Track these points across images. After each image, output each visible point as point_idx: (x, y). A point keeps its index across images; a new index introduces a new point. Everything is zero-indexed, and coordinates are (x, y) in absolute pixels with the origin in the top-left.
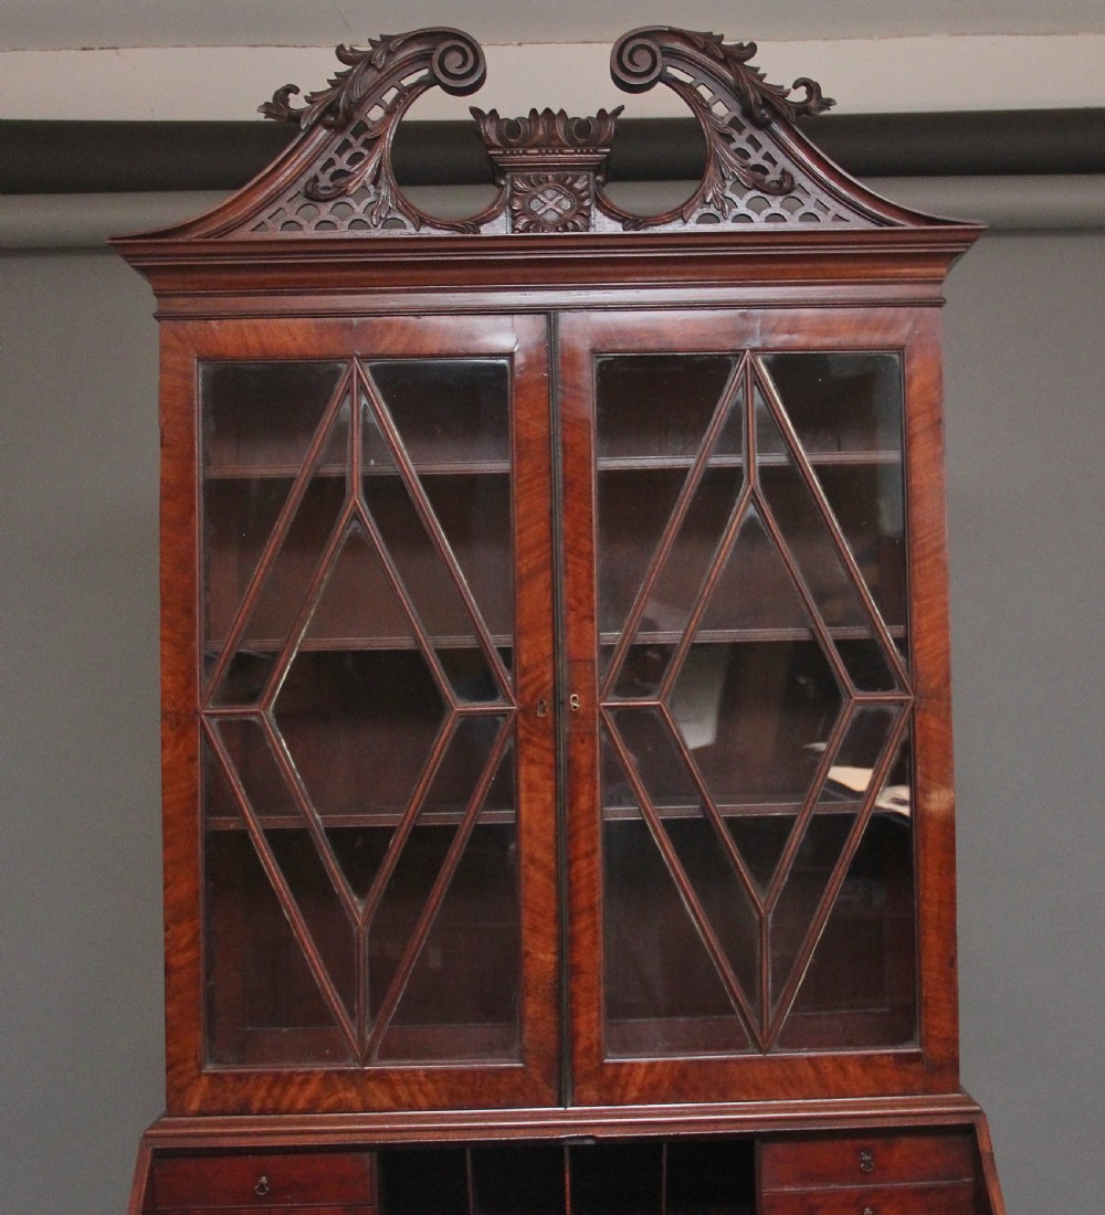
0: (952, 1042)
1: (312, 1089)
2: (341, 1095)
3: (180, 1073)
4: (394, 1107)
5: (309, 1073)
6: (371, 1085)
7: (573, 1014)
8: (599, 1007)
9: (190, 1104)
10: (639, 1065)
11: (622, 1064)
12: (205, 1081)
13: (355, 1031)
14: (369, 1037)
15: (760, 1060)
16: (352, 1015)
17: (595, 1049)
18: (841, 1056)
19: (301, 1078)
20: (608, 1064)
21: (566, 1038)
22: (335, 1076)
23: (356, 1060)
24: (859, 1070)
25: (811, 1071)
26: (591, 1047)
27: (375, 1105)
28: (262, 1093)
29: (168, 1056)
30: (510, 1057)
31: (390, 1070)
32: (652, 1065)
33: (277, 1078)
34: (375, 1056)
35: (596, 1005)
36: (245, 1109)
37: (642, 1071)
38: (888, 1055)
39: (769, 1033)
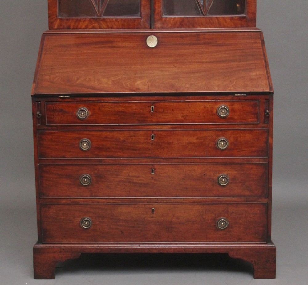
0: (254, 14)
1: (86, 23)
2: (94, 25)
3: (52, 18)
4: (108, 28)
5: (85, 19)
6: (101, 22)
7: (155, 4)
8: (161, 3)
9: (55, 26)
10: (172, 18)
11: (167, 18)
12: (58, 21)
13: (97, 8)
14: (101, 10)
15: (203, 17)
16: (96, 4)
17: (160, 14)
18: (225, 17)
19: (84, 20)
20: (163, 18)
21: (152, 11)
22: (92, 20)
23: (97, 16)
24: (229, 21)
25: (217, 21)
26: (159, 13)
27: (102, 28)
28: (73, 24)
29: (49, 14)
30: (138, 16)
31: (106, 19)
32: (175, 18)
33: (77, 20)
34: (103, 15)
35: (160, 2)
36: (69, 28)
37: (172, 19)
38: (237, 17)
39: (206, 10)
